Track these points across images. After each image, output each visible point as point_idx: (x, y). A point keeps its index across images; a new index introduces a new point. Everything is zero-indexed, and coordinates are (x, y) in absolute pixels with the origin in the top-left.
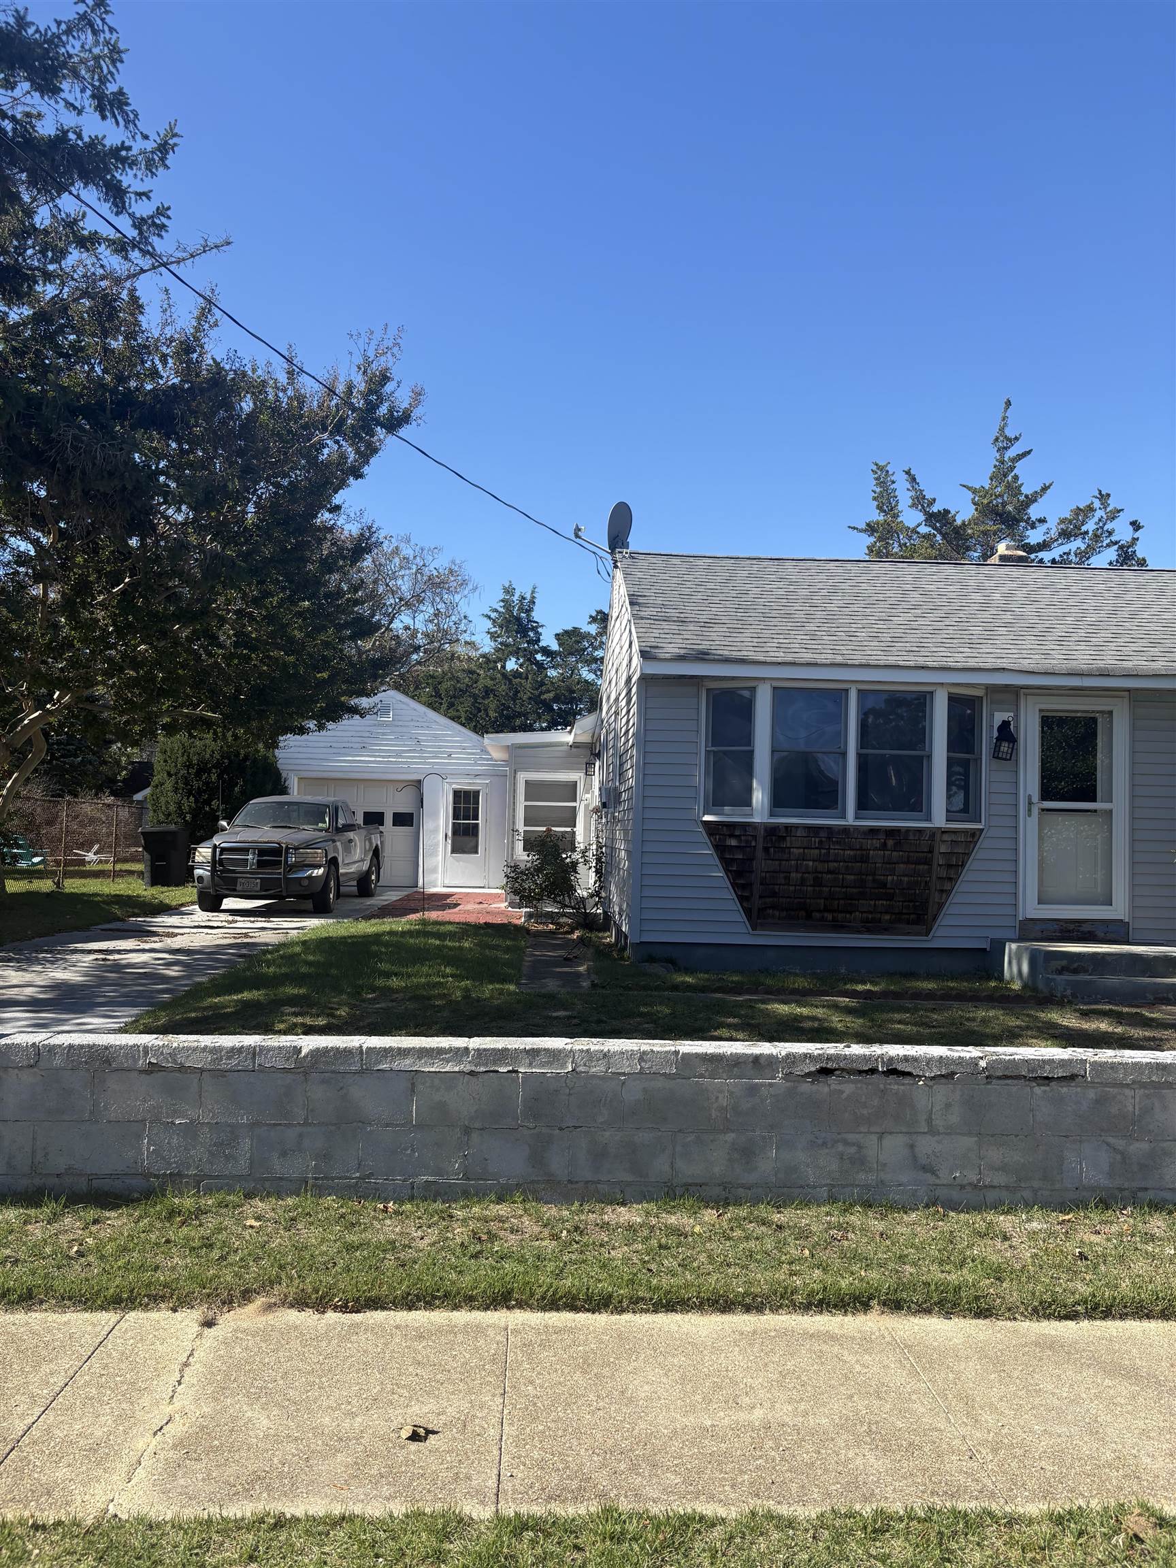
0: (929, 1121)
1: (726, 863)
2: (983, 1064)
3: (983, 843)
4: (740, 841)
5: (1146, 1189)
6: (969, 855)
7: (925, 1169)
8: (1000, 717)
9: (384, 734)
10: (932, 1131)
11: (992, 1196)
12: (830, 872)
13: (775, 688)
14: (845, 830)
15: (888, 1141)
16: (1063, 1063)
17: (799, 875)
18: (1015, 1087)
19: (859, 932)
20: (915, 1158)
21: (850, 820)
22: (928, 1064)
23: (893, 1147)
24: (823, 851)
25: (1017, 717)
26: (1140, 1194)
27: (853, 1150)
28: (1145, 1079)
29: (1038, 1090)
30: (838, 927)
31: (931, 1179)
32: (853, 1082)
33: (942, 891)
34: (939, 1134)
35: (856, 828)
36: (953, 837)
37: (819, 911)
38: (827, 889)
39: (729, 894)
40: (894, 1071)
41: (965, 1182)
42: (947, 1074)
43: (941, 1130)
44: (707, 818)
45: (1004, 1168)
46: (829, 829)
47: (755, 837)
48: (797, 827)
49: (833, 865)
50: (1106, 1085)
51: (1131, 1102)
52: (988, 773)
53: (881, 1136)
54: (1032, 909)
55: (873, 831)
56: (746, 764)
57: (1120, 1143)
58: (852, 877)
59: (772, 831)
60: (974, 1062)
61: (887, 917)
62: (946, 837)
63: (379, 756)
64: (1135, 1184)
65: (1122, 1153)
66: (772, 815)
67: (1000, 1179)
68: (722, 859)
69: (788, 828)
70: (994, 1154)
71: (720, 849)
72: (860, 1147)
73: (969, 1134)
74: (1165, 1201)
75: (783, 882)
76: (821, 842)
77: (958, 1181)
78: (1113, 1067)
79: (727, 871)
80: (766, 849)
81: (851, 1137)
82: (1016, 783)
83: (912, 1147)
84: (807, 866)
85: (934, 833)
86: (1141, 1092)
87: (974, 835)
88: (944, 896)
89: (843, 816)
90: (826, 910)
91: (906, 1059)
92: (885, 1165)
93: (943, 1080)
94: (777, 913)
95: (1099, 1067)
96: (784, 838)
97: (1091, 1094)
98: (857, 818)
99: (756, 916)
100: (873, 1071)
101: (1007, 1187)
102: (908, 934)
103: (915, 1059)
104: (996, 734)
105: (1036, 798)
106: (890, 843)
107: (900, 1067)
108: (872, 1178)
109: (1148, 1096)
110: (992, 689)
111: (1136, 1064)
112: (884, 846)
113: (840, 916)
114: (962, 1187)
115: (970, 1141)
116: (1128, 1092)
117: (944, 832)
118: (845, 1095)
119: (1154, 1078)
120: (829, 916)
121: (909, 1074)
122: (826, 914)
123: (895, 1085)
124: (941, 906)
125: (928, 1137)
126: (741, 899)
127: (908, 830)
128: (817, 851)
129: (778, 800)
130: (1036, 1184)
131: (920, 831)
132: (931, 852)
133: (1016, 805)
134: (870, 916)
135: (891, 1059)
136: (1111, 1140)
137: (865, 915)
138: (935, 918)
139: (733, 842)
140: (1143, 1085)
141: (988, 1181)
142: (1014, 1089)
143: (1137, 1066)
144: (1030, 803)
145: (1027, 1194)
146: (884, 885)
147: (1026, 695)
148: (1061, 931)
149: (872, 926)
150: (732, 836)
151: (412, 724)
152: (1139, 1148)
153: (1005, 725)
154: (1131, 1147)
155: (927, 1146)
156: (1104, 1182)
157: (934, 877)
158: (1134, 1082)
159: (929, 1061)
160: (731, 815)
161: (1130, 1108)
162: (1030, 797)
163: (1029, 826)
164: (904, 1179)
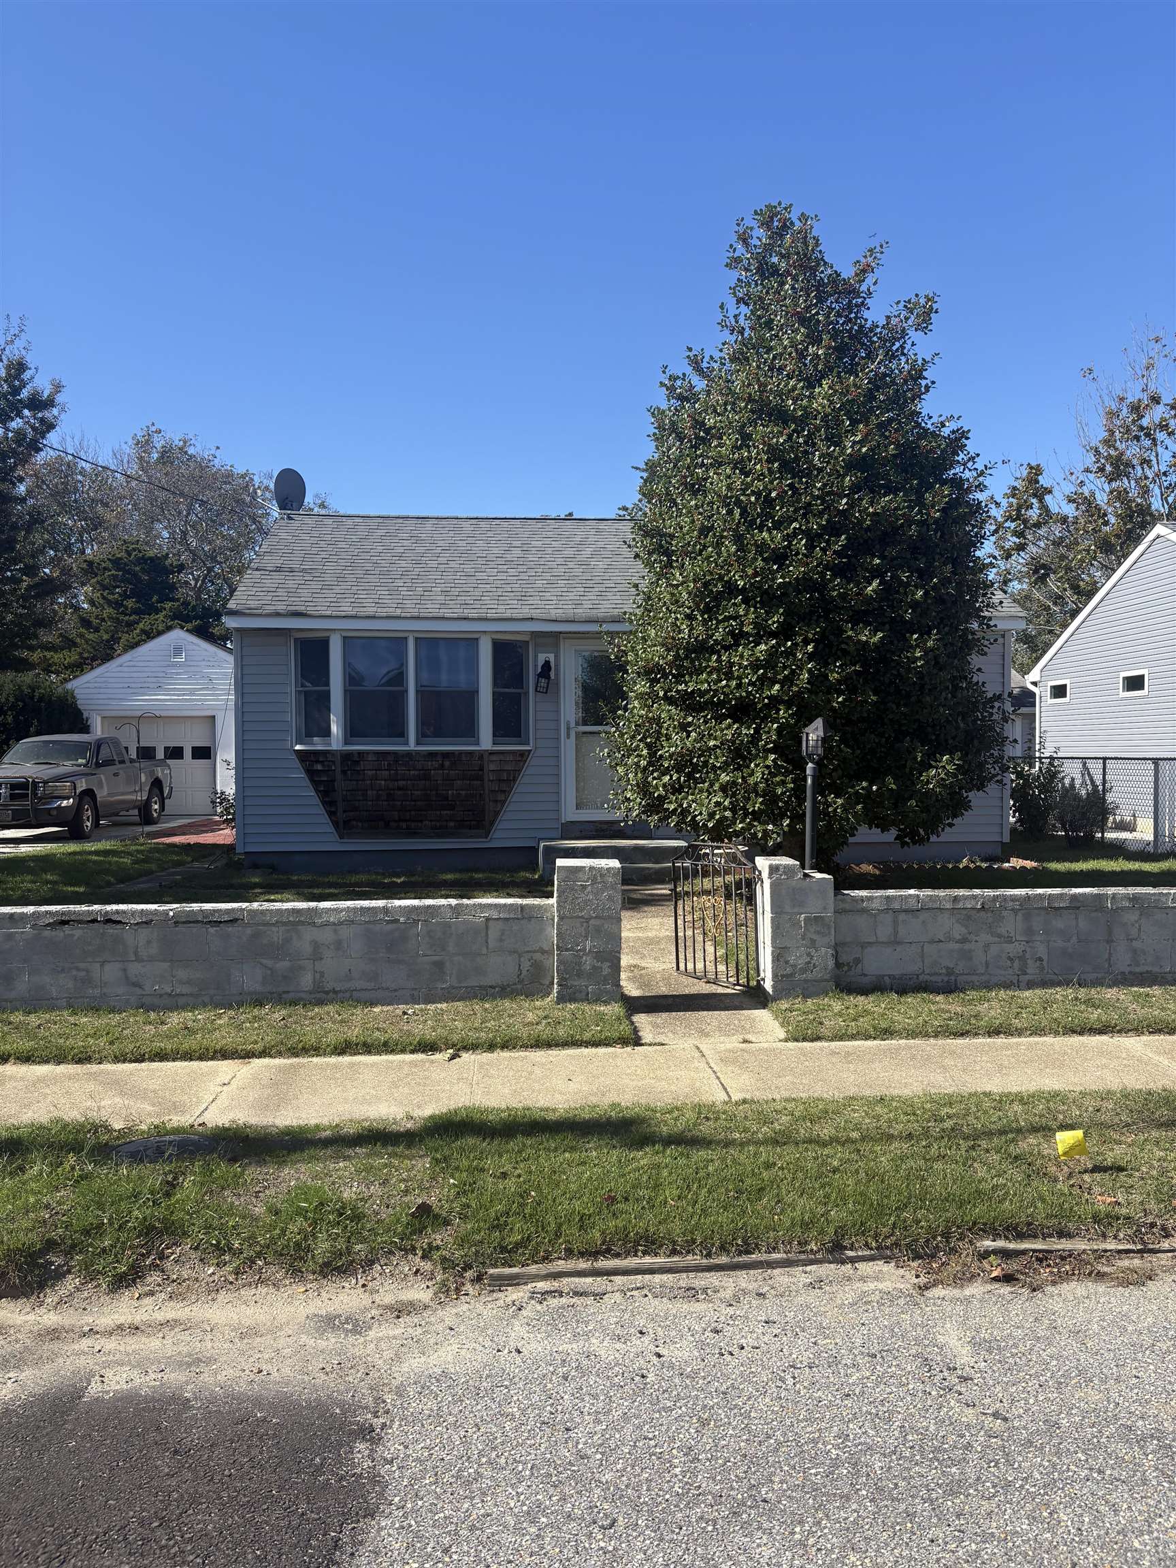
0: (136, 953)
1: (316, 784)
2: (171, 914)
3: (532, 761)
4: (323, 765)
5: (288, 992)
6: (520, 771)
7: (137, 985)
8: (542, 658)
9: (177, 674)
10: (138, 959)
11: (181, 1001)
12: (399, 789)
13: (345, 638)
14: (409, 754)
15: (107, 967)
16: (228, 911)
17: (375, 792)
18: (195, 929)
19: (431, 837)
20: (127, 978)
21: (412, 746)
22: (132, 915)
23: (111, 971)
24: (392, 772)
25: (557, 658)
26: (284, 996)
27: (83, 974)
28: (285, 920)
29: (212, 930)
30: (412, 834)
31: (139, 991)
32: (80, 928)
33: (496, 801)
34: (143, 961)
35: (418, 753)
36: (501, 757)
37: (395, 821)
38: (399, 803)
39: (321, 810)
40: (109, 920)
41: (163, 992)
42: (147, 922)
43: (146, 959)
44: (298, 747)
45: (189, 982)
46: (395, 753)
47: (334, 762)
48: (368, 752)
49: (401, 783)
50: (258, 924)
51: (277, 935)
52: (534, 705)
53: (103, 964)
54: (571, 813)
55: (432, 755)
56: (323, 700)
57: (269, 963)
58: (419, 792)
59: (347, 757)
60: (166, 913)
61: (452, 824)
62: (494, 758)
63: (174, 695)
64: (280, 989)
65: (270, 969)
66: (346, 743)
67: (186, 990)
68: (312, 780)
69: (360, 753)
70: (182, 974)
71: (311, 773)
72: (87, 971)
73: (164, 961)
74: (301, 999)
75: (361, 798)
76: (389, 765)
77: (158, 992)
78: (263, 912)
79: (317, 791)
80: (344, 772)
81: (82, 965)
82: (558, 712)
83: (125, 970)
84: (380, 784)
85: (482, 755)
86: (282, 928)
87: (523, 755)
88: (499, 805)
89: (407, 744)
90: (400, 820)
91: (117, 912)
92: (106, 983)
93: (145, 925)
94: (360, 824)
95: (253, 913)
96: (357, 762)
97: (249, 931)
98: (418, 743)
99: (344, 827)
100: (94, 921)
101: (191, 995)
102: (471, 837)
103: (124, 912)
104: (539, 670)
105: (573, 724)
106: (447, 763)
107: (115, 918)
108: (97, 992)
109: (288, 931)
110: (535, 635)
111: (279, 910)
112: (442, 767)
113: (413, 825)
114: (161, 996)
115: (166, 965)
116: (274, 929)
117: (492, 753)
118: (76, 938)
119: (291, 919)
120: (404, 825)
121: (120, 922)
122: (401, 824)
123: (111, 930)
124: (497, 813)
125: (136, 963)
126: (331, 814)
127: (461, 753)
128: (387, 772)
129: (352, 732)
130: (212, 992)
131: (471, 753)
132: (481, 769)
133: (558, 730)
134: (438, 824)
135: (107, 912)
136: (264, 961)
137: (433, 823)
138: (492, 823)
139: (319, 767)
140: (284, 924)
141: (178, 991)
142: (195, 930)
143: (279, 911)
144: (568, 729)
145: (206, 999)
146: (446, 798)
147: (564, 638)
148: (597, 831)
149: (441, 831)
150: (317, 762)
151: (204, 663)
152: (283, 965)
153: (547, 665)
154: (278, 965)
155: (135, 969)
156: (259, 988)
157: (487, 792)
158: (277, 922)
159: (133, 913)
160: (318, 745)
161: (276, 939)
162: (568, 723)
163: (568, 747)
164: (120, 991)
